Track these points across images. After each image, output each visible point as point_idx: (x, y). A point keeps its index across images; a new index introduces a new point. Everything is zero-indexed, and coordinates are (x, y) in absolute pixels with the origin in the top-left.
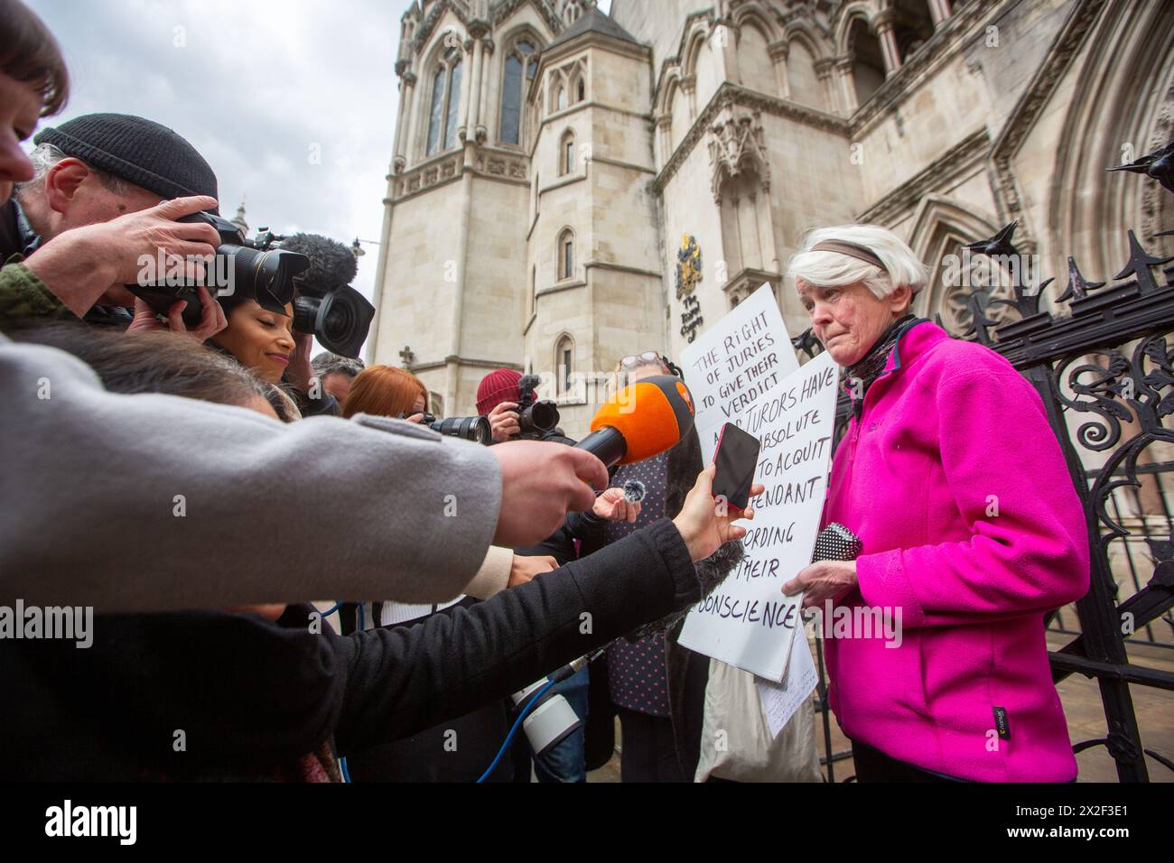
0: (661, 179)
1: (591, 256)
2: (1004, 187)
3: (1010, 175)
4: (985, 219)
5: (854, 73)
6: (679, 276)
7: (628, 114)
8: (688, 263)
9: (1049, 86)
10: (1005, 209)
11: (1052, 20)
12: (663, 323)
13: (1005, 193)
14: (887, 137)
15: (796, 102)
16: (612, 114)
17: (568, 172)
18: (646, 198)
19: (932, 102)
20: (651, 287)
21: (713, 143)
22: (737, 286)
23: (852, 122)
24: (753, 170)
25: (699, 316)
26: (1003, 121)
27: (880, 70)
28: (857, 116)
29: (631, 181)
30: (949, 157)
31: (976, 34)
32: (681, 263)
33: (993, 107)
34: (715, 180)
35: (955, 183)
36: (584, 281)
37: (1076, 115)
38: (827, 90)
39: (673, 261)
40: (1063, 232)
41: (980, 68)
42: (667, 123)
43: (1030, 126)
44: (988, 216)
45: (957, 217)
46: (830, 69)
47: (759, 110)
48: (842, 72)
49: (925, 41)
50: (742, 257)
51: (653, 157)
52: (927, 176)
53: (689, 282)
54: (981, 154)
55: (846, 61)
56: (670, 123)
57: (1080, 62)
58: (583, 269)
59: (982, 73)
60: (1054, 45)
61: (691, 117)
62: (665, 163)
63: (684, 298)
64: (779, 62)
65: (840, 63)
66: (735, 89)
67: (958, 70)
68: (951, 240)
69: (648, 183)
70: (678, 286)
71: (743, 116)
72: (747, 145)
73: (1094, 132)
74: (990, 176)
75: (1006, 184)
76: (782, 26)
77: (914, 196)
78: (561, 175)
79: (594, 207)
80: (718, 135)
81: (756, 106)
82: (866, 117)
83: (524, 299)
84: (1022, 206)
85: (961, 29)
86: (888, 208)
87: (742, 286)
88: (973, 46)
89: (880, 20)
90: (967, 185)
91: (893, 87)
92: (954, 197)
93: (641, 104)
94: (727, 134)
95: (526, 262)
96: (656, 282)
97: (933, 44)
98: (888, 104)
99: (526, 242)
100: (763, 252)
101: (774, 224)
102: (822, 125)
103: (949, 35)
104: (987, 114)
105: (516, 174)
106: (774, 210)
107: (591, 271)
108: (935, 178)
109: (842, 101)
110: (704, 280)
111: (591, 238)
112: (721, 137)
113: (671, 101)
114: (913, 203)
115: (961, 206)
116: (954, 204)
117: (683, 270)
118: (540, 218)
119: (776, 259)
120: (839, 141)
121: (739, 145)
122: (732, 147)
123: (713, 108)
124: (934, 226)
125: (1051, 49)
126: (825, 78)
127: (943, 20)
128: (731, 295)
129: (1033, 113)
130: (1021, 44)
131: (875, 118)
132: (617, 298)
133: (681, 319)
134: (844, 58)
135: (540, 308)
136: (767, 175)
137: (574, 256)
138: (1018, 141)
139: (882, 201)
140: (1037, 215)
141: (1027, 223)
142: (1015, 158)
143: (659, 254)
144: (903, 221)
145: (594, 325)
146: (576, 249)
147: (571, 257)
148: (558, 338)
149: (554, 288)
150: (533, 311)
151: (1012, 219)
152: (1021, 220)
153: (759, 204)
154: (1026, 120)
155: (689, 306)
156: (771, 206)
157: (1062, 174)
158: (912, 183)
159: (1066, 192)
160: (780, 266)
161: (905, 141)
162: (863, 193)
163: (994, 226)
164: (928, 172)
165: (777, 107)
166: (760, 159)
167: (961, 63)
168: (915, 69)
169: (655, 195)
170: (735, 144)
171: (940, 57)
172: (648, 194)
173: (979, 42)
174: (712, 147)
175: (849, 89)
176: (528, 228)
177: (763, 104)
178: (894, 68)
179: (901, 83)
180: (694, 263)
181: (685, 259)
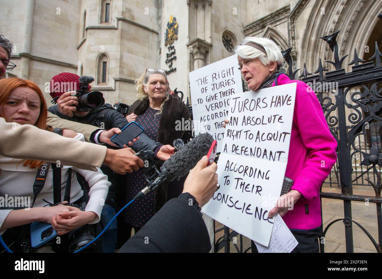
1: (121, 14)
2: (292, 30)
3: (294, 26)
4: (284, 39)
6: (167, 35)
8: (172, 30)
10: (291, 38)
12: (157, 56)
13: (292, 32)
20: (153, 38)
25: (175, 56)
26: (295, 5)
32: (168, 29)
35: (278, 23)
36: (116, 26)
37: (314, 11)
39: (164, 28)
40: (305, 51)
43: (302, 10)
44: (286, 39)
45: (276, 36)
50: (196, 33)
52: (269, 18)
53: (172, 39)
54: (287, 15)
58: (116, 20)
63: (168, 46)
70: (166, 40)
73: (318, 18)
74: (288, 24)
75: (292, 28)
77: (264, 24)
83: (78, 29)
84: (296, 38)
86: (255, 26)
87: (195, 46)
90: (281, 25)
92: (277, 29)
95: (80, 7)
96: (156, 35)
100: (206, 33)
101: (212, 21)
106: (212, 15)
107: (120, 22)
108: (272, 19)
110: (179, 39)
111: (121, 5)
114: (263, 27)
115: (278, 33)
116: (276, 31)
117: (169, 33)
119: (211, 37)
129: (304, 5)
132: (133, 39)
133: (166, 55)
135: (88, 35)
137: (111, 12)
138: (298, 14)
139: (253, 23)
140: (299, 43)
141: (296, 44)
142: (296, 20)
143: (158, 22)
144: (259, 33)
145: (121, 51)
146: (112, 8)
147: (109, 12)
148: (99, 54)
149: (97, 26)
150: (84, 36)
151: (292, 42)
152: (295, 43)
153: (206, 10)
154: (301, 7)
155: (170, 50)
156: (211, 13)
157: (308, 30)
158: (264, 19)
159: (308, 37)
160: (212, 40)
161: (264, 2)
162: (247, 18)
163: (287, 43)
164: (270, 16)
180: (175, 30)
181: (170, 28)
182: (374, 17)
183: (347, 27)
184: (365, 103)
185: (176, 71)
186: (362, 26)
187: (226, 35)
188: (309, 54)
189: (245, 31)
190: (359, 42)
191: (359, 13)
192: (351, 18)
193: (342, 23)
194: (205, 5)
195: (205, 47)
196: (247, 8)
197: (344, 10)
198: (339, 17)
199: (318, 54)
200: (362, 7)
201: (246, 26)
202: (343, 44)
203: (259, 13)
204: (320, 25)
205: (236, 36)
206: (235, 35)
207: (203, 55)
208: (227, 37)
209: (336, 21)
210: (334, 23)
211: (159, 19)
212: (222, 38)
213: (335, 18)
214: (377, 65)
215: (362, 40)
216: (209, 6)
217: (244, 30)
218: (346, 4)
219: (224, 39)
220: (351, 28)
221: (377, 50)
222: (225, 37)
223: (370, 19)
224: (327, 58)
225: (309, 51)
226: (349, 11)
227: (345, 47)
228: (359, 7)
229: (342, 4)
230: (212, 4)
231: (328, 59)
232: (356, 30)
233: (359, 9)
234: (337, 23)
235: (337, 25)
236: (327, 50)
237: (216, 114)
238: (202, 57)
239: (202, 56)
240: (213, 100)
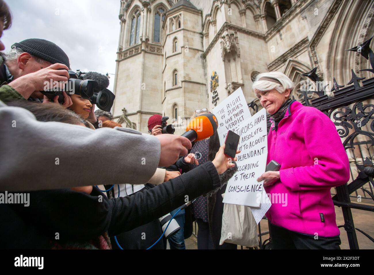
0: (205, 53)
1: (183, 78)
2: (313, 56)
3: (315, 52)
4: (307, 66)
5: (266, 19)
6: (211, 85)
7: (194, 32)
8: (214, 80)
9: (327, 24)
10: (313, 63)
11: (328, 3)
12: (206, 100)
13: (313, 58)
14: (277, 40)
15: (248, 29)
16: (190, 32)
17: (175, 51)
18: (200, 59)
19: (291, 29)
20: (203, 88)
21: (222, 42)
23: (266, 35)
24: (235, 50)
25: (218, 97)
26: (313, 35)
27: (275, 18)
28: (267, 33)
29: (196, 54)
30: (296, 46)
31: (304, 7)
32: (212, 80)
33: (310, 30)
34: (223, 54)
35: (298, 54)
36: (181, 86)
37: (335, 32)
38: (258, 25)
39: (209, 80)
40: (331, 70)
41: (306, 18)
42: (207, 35)
43: (321, 37)
44: (308, 65)
45: (299, 65)
46: (259, 18)
47: (236, 31)
48: (263, 19)
49: (289, 9)
50: (231, 78)
51: (203, 46)
53: (215, 86)
54: (306, 45)
56: (208, 35)
57: (337, 16)
58: (181, 82)
59: (306, 20)
60: (328, 11)
61: (215, 33)
62: (207, 48)
63: (213, 91)
64: (243, 16)
65: (262, 16)
66: (229, 24)
67: (299, 19)
68: (297, 73)
69: (201, 55)
70: (211, 88)
71: (232, 33)
72: (233, 43)
73: (341, 38)
74: (309, 52)
75: (314, 55)
76: (244, 4)
77: (285, 59)
78: (173, 52)
79: (184, 62)
80: (224, 39)
81: (236, 30)
82: (270, 34)
83: (162, 92)
84: (319, 62)
85: (300, 5)
86: (277, 62)
88: (303, 11)
89: (275, 2)
91: (278, 24)
92: (298, 59)
93: (199, 29)
94: (226, 39)
95: (162, 80)
96: (205, 86)
97: (291, 10)
98: (277, 29)
99: (163, 74)
100: (238, 77)
101: (241, 68)
102: (256, 36)
103: (296, 7)
104: (308, 33)
105: (159, 52)
106: (241, 63)
107: (183, 83)
108: (292, 53)
109: (263, 28)
110: (219, 85)
111: (183, 72)
113: (208, 28)
114: (285, 61)
115: (300, 62)
116: (298, 61)
117: (213, 82)
118: (167, 66)
119: (242, 79)
120: (262, 42)
121: (230, 42)
122: (228, 43)
123: (222, 30)
124: (291, 68)
125: (328, 12)
126: (257, 21)
127: (294, 2)
128: (228, 90)
129: (322, 32)
130: (319, 11)
131: (273, 34)
132: (191, 92)
133: (212, 98)
134: (263, 15)
135: (167, 95)
136: (239, 52)
137: (178, 78)
138: (318, 41)
139: (275, 60)
140: (322, 65)
142: (316, 47)
143: (205, 77)
144: (282, 67)
145: (184, 100)
146: (178, 76)
148: (173, 104)
149: (172, 88)
150: (165, 96)
151: (315, 66)
152: (318, 66)
153: (236, 61)
154: (320, 35)
155: (214, 94)
157: (331, 52)
158: (285, 55)
159: (332, 57)
160: (243, 81)
161: (282, 42)
162: (269, 58)
163: (310, 68)
164: (289, 51)
165: (242, 30)
166: (236, 47)
167: (300, 16)
168: (285, 18)
169: (203, 58)
170: (229, 42)
171: (293, 14)
172: (201, 58)
173: (306, 10)
174: (221, 43)
175: (265, 24)
176: (163, 69)
177: (238, 29)
178: (279, 18)
179: (281, 23)
180: (216, 80)
189: (269, 68)
194: (235, 58)
195: (238, 87)
196: (268, 51)
201: (269, 64)
203: (279, 51)
209: (365, 34)
210: (362, 36)
211: (205, 75)
213: (362, 32)
216: (238, 58)
219: (252, 78)
230: (240, 56)
236: (357, 64)
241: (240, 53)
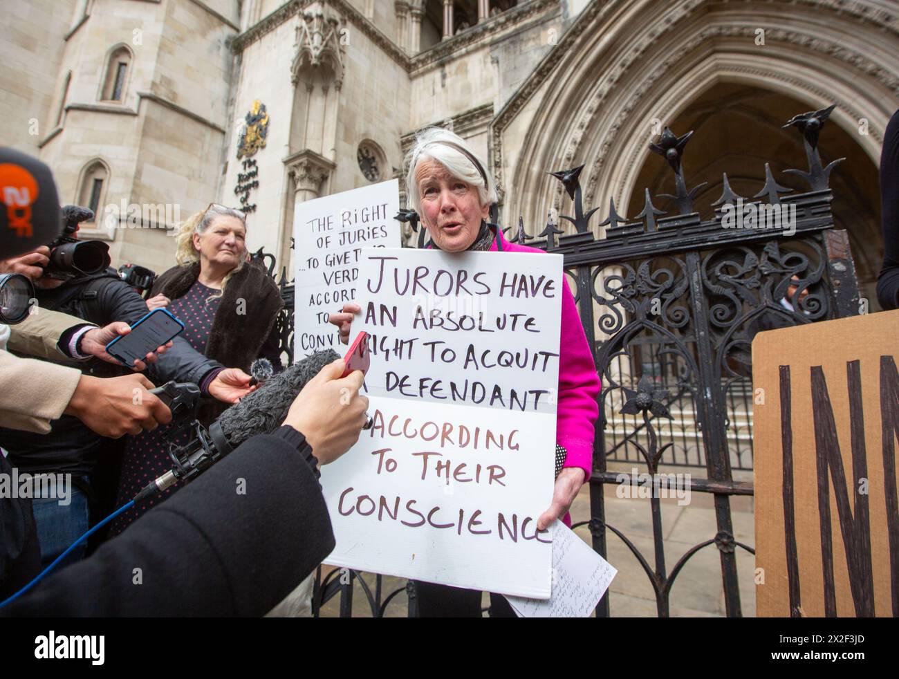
0: (243, 39)
1: (150, 86)
2: (495, 149)
3: (500, 142)
5: (422, 24)
8: (255, 128)
9: (530, 93)
10: (493, 164)
11: (539, 52)
12: (217, 178)
13: (495, 153)
14: (434, 83)
15: (375, 25)
18: (223, 51)
19: (466, 71)
20: (212, 139)
21: (301, 28)
22: (297, 162)
23: (413, 61)
24: (331, 67)
25: (255, 179)
26: (502, 105)
27: (440, 33)
28: (417, 58)
29: (211, 27)
30: (468, 115)
31: (500, 38)
32: (247, 127)
33: (500, 92)
34: (295, 63)
35: (471, 134)
36: (135, 110)
37: (539, 117)
38: (401, 28)
40: (519, 189)
41: (498, 62)
43: (516, 114)
46: (406, 13)
47: (346, 18)
48: (414, 19)
49: (470, 26)
50: (306, 139)
51: (239, 14)
53: (252, 146)
54: (487, 121)
55: (419, 12)
57: (547, 85)
58: (137, 98)
59: (498, 66)
60: (537, 68)
62: (251, 25)
63: (244, 159)
65: (414, 11)
67: (485, 57)
69: (229, 37)
70: (241, 146)
71: (333, 17)
72: (330, 44)
73: (545, 132)
74: (489, 137)
75: (496, 147)
79: (163, 37)
80: (307, 23)
81: (345, 13)
82: (423, 62)
83: (48, 107)
84: (502, 165)
85: (492, 30)
87: (301, 164)
88: (497, 45)
90: (475, 138)
91: (445, 48)
94: (315, 25)
95: (59, 64)
96: (219, 136)
97: (475, 31)
98: (439, 59)
99: (64, 41)
100: (325, 140)
101: (339, 119)
102: (392, 54)
103: (485, 30)
106: (341, 108)
107: (146, 103)
109: (410, 42)
110: (267, 148)
111: (153, 68)
112: (309, 25)
117: (249, 133)
118: (90, 23)
119: (334, 149)
120: (400, 73)
121: (323, 40)
122: (317, 38)
125: (535, 70)
126: (401, 17)
127: (484, 17)
128: (290, 169)
129: (519, 106)
130: (521, 58)
131: (429, 66)
132: (171, 139)
133: (237, 178)
134: (417, 9)
135: (68, 122)
136: (342, 76)
137: (127, 80)
138: (508, 121)
140: (508, 173)
141: (503, 177)
142: (504, 131)
143: (227, 110)
145: (139, 161)
146: (131, 72)
147: (123, 79)
148: (89, 162)
149: (94, 106)
150: (59, 123)
151: (495, 172)
152: (500, 175)
153: (330, 97)
154: (515, 110)
155: (247, 168)
156: (339, 103)
157: (525, 152)
159: (525, 164)
160: (336, 155)
161: (444, 92)
162: (410, 119)
165: (362, 23)
166: (338, 60)
167: (488, 53)
168: (461, 42)
169: (233, 51)
170: (320, 38)
171: (477, 42)
172: (227, 47)
173: (501, 45)
174: (299, 31)
175: (416, 35)
176: (69, 26)
177: (350, 14)
178: (448, 35)
179: (451, 48)
180: (261, 130)
181: (252, 123)
182: (646, 139)
183: (598, 153)
184: (628, 297)
185: (255, 211)
186: (624, 154)
187: (365, 148)
188: (527, 198)
189: (403, 144)
190: (620, 182)
191: (619, 129)
192: (606, 138)
193: (589, 146)
194: (328, 87)
195: (320, 169)
196: (410, 101)
197: (592, 124)
198: (584, 133)
199: (544, 199)
200: (625, 120)
201: (407, 133)
202: (590, 183)
203: (433, 111)
204: (549, 145)
205: (385, 152)
206: (383, 149)
207: (316, 184)
208: (367, 151)
209: (579, 140)
210: (575, 143)
211: (230, 103)
212: (358, 154)
213: (576, 135)
214: (650, 230)
215: (625, 179)
216: (336, 90)
217: (402, 141)
218: (596, 112)
219: (360, 155)
220: (606, 155)
221: (648, 203)
222: (364, 152)
223: (640, 141)
224: (560, 207)
225: (528, 191)
226: (603, 124)
227: (594, 190)
228: (619, 119)
229: (590, 111)
230: (343, 87)
231: (562, 209)
232: (614, 159)
233: (619, 123)
234: (580, 143)
235: (580, 148)
236: (560, 192)
237: (344, 293)
238: (313, 187)
239: (314, 185)
240: (339, 262)
241: (342, 78)
